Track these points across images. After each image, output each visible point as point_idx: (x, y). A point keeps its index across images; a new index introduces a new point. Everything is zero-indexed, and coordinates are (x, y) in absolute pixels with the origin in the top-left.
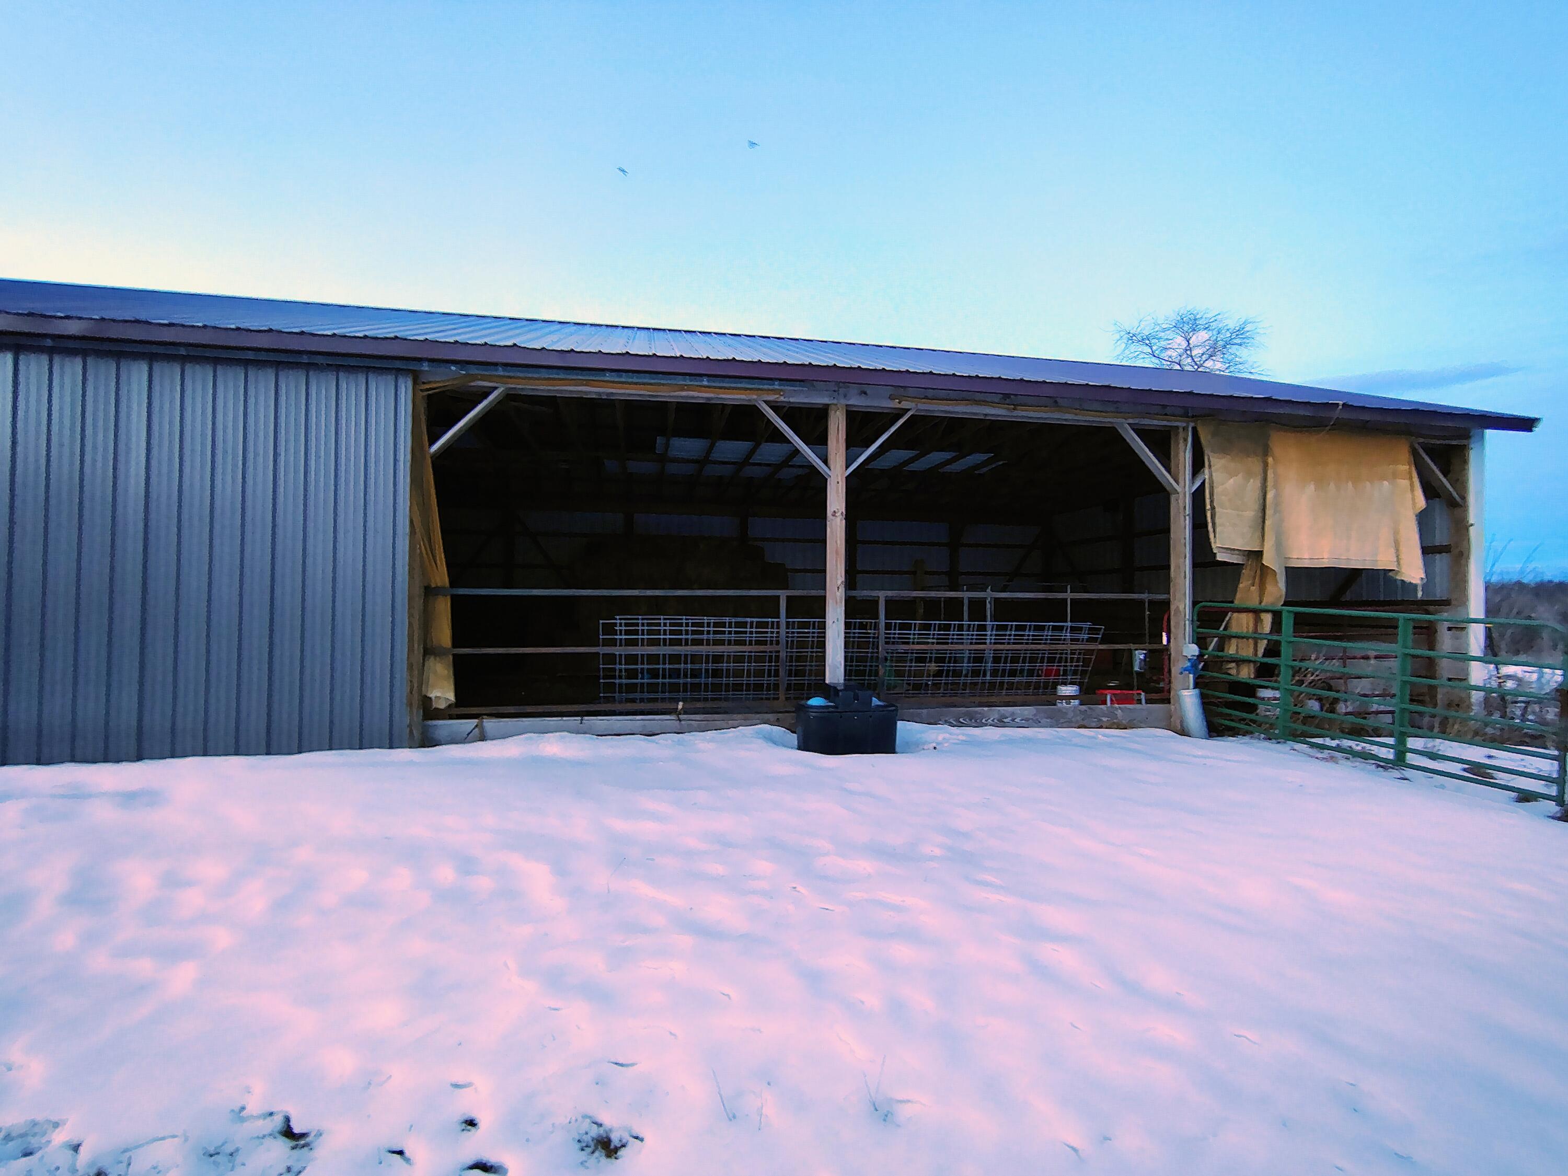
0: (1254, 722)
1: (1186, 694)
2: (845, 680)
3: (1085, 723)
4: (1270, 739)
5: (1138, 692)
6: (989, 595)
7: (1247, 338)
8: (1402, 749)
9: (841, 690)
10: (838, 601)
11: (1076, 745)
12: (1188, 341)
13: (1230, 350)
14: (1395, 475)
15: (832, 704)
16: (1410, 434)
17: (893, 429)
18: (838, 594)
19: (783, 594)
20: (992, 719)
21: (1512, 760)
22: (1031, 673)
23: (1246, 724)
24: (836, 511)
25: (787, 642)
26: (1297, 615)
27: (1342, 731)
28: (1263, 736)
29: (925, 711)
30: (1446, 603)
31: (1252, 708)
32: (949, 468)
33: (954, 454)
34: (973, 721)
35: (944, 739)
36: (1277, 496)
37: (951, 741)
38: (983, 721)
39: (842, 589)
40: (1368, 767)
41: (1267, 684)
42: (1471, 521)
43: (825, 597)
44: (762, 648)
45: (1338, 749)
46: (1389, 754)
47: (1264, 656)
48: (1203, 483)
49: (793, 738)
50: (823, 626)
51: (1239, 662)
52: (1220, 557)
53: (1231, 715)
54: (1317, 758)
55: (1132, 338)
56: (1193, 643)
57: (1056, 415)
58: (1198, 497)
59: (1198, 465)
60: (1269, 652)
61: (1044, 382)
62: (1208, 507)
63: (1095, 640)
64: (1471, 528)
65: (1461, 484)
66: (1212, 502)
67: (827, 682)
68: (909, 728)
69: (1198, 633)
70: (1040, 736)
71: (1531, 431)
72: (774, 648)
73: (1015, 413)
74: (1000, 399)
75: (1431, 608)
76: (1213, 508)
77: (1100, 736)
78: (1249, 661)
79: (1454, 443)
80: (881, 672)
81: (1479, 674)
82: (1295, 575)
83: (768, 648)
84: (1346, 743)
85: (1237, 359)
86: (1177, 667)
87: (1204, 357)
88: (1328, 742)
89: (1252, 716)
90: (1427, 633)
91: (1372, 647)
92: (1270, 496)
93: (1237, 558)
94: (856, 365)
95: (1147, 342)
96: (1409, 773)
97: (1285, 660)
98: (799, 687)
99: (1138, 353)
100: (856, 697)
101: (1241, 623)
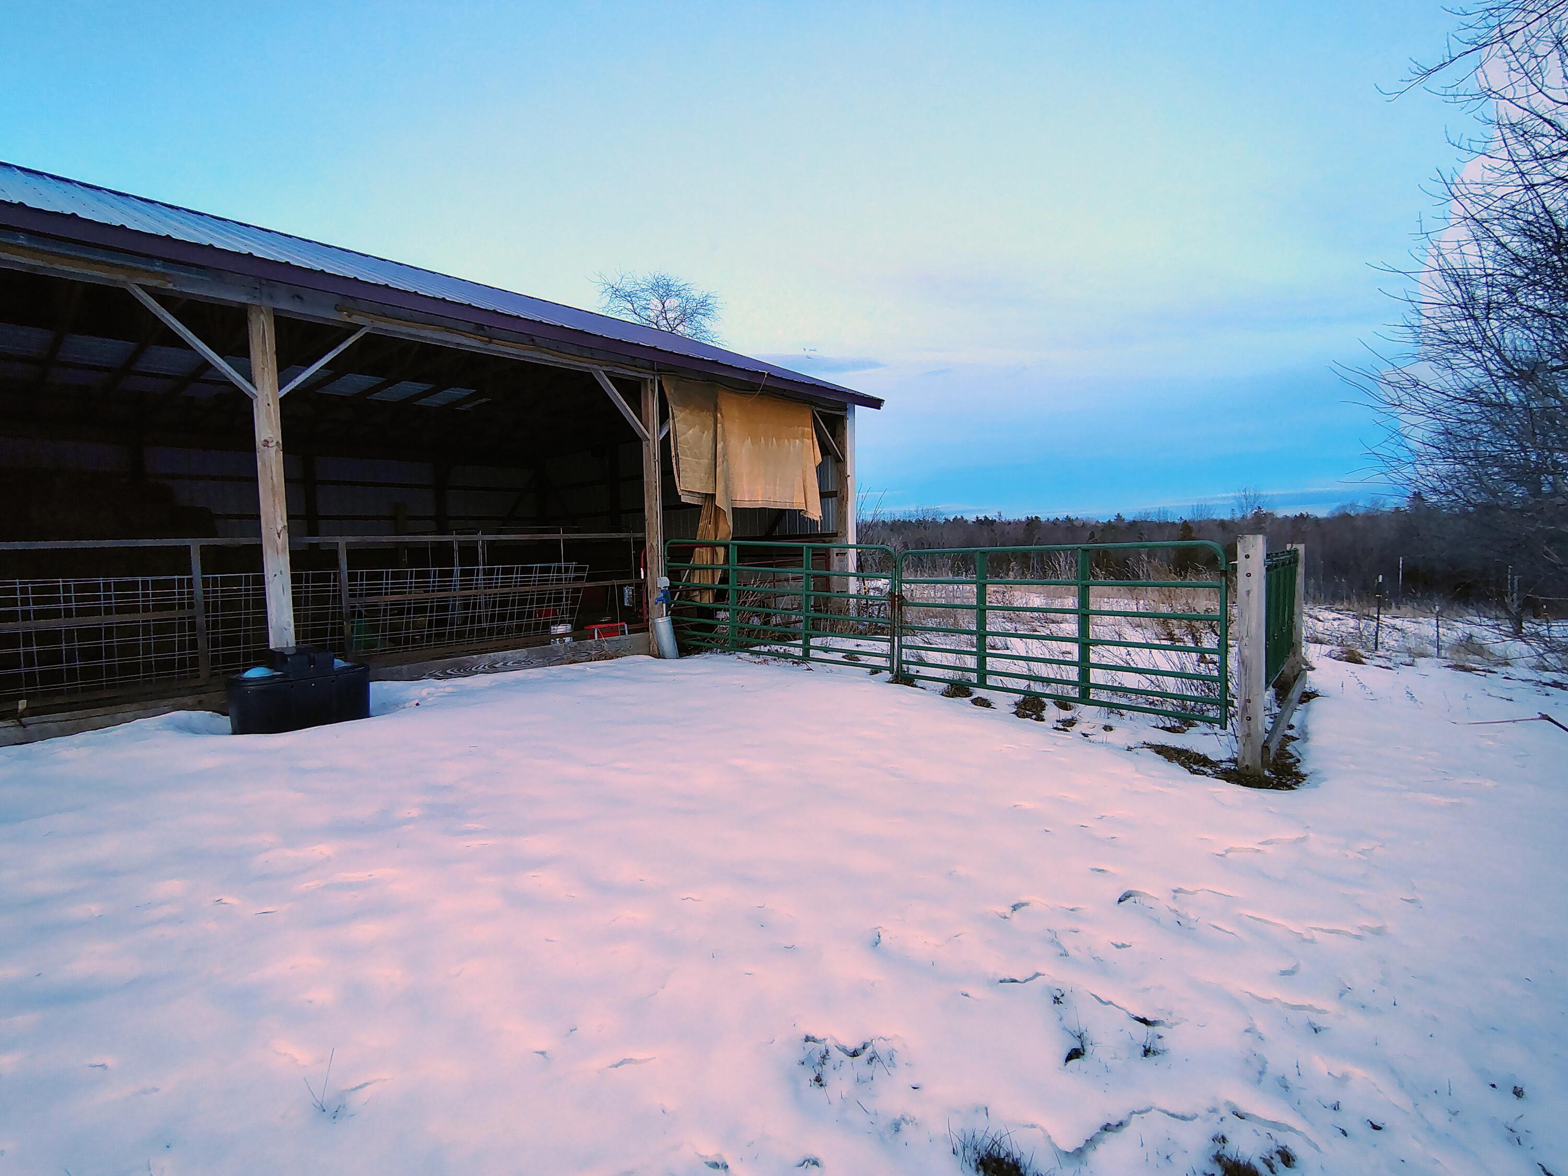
0: (713, 639)
1: (660, 621)
2: (297, 643)
3: (576, 658)
4: (724, 652)
5: (622, 624)
6: (481, 538)
7: (708, 310)
8: (807, 647)
9: (289, 656)
10: (280, 548)
11: (566, 681)
12: (663, 305)
13: (696, 319)
14: (803, 435)
15: (280, 673)
16: (811, 403)
17: (342, 347)
18: (279, 541)
19: (195, 545)
20: (483, 666)
21: (869, 646)
22: (520, 615)
23: (708, 642)
24: (269, 440)
25: (207, 604)
26: (739, 546)
27: (773, 639)
28: (719, 650)
29: (405, 667)
30: (835, 535)
31: (711, 628)
32: (423, 402)
33: (431, 386)
34: (462, 671)
35: (428, 694)
36: (725, 447)
37: (436, 695)
38: (473, 669)
39: (285, 537)
40: (788, 664)
41: (721, 606)
42: (849, 473)
43: (261, 545)
44: (165, 614)
45: (769, 653)
46: (798, 652)
47: (719, 584)
48: (669, 433)
49: (226, 722)
50: (260, 581)
51: (702, 589)
52: (685, 499)
53: (695, 636)
54: (755, 662)
55: (616, 292)
56: (665, 576)
57: (537, 355)
58: (665, 444)
59: (664, 417)
60: (724, 580)
61: (518, 317)
62: (673, 454)
63: (581, 578)
64: (849, 478)
65: (842, 445)
66: (676, 449)
67: (271, 647)
68: (386, 687)
69: (669, 567)
70: (531, 676)
71: (879, 409)
72: (186, 613)
73: (491, 347)
74: (473, 329)
75: (827, 539)
76: (677, 455)
77: (588, 668)
78: (709, 589)
79: (838, 413)
80: (347, 630)
81: (853, 586)
82: (739, 513)
83: (176, 614)
84: (774, 648)
85: (702, 328)
86: (654, 597)
87: (677, 322)
88: (764, 649)
89: (712, 635)
90: (823, 557)
91: (791, 572)
92: (719, 446)
93: (698, 500)
94: (284, 259)
95: (629, 299)
96: (812, 665)
97: (732, 586)
98: (229, 658)
99: (622, 308)
100: (312, 661)
101: (702, 556)
